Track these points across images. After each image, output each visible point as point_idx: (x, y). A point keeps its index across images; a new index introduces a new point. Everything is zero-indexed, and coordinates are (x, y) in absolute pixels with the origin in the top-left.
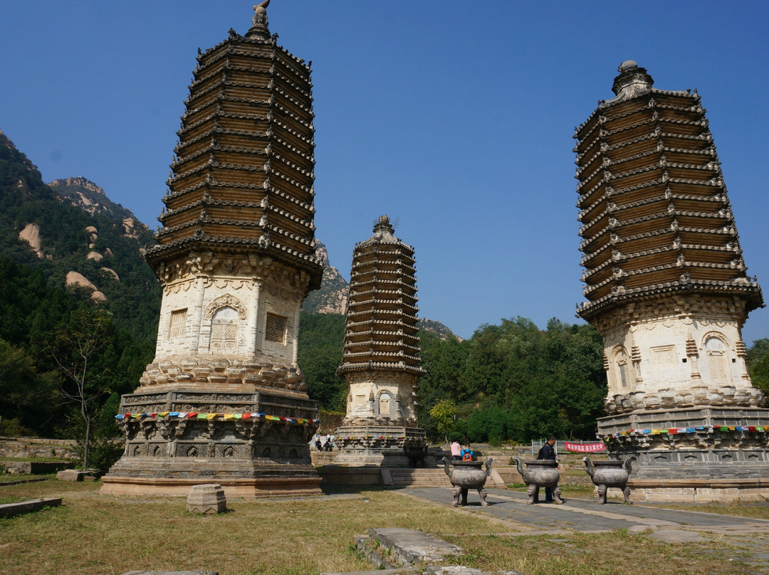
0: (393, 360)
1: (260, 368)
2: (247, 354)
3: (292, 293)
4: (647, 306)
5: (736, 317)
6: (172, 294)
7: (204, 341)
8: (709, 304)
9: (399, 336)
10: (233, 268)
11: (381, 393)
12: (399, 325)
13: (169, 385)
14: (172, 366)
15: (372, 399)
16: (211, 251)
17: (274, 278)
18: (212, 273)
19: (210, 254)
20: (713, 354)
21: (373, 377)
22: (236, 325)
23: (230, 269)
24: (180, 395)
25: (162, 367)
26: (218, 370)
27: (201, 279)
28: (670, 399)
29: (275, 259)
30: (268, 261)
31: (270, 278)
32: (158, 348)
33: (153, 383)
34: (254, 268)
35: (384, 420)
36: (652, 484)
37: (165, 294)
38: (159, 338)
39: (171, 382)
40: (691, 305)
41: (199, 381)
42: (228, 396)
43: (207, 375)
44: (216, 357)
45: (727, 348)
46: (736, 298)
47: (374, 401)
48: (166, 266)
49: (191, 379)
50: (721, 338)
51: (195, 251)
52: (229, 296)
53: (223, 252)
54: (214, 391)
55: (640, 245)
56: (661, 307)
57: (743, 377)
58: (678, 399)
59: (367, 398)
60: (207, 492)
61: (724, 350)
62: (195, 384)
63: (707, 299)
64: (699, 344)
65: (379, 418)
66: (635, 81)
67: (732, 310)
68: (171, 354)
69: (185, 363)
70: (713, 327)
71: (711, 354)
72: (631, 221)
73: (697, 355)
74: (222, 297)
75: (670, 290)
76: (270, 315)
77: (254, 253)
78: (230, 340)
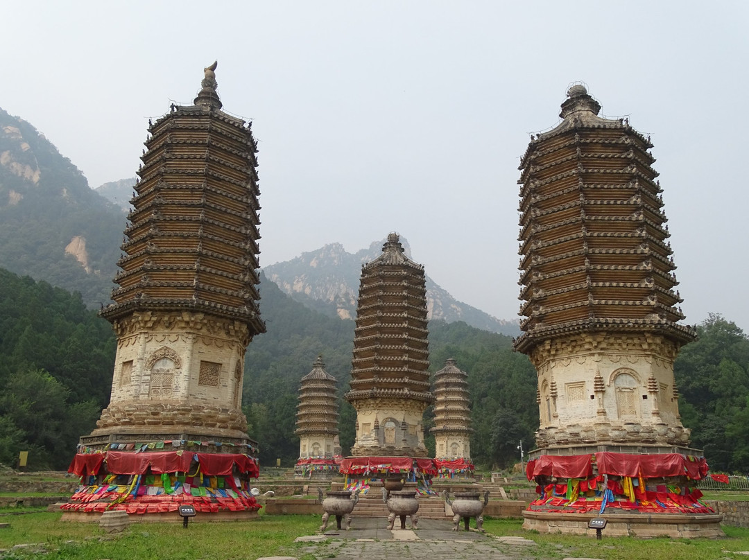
0: (398, 386)
1: (190, 410)
2: (180, 399)
3: (227, 341)
4: (563, 343)
5: (649, 353)
6: (123, 347)
7: (144, 388)
8: (619, 341)
9: (404, 361)
10: (170, 323)
11: (386, 421)
12: (404, 349)
13: (114, 428)
14: (119, 411)
15: (377, 428)
16: (150, 310)
17: (208, 330)
18: (152, 328)
19: (150, 313)
20: (623, 390)
21: (377, 404)
22: (172, 374)
23: (167, 325)
24: (120, 437)
25: (112, 412)
26: (154, 414)
27: (142, 335)
28: (577, 435)
29: (206, 313)
30: (200, 316)
31: (204, 331)
32: (112, 394)
33: (105, 426)
34: (187, 323)
35: (388, 449)
36: (553, 517)
37: (118, 347)
38: (113, 386)
39: (116, 425)
40: (599, 343)
41: (137, 424)
42: (159, 437)
43: (144, 419)
44: (154, 402)
45: (639, 385)
46: (647, 335)
47: (378, 429)
48: (118, 323)
49: (129, 423)
50: (632, 374)
51: (137, 311)
52: (167, 348)
53: (160, 310)
54: (147, 433)
55: (558, 282)
56: (574, 344)
57: (653, 414)
58: (583, 435)
59: (372, 427)
60: (112, 516)
61: (635, 387)
62: (134, 427)
63: (618, 336)
64: (607, 381)
65: (384, 447)
66: (579, 108)
67: (645, 346)
68: (122, 399)
69: (127, 408)
70: (624, 363)
71: (620, 391)
72: (552, 258)
73: (603, 392)
74: (160, 349)
75: (576, 328)
76: (204, 363)
77: (186, 310)
78: (167, 387)
